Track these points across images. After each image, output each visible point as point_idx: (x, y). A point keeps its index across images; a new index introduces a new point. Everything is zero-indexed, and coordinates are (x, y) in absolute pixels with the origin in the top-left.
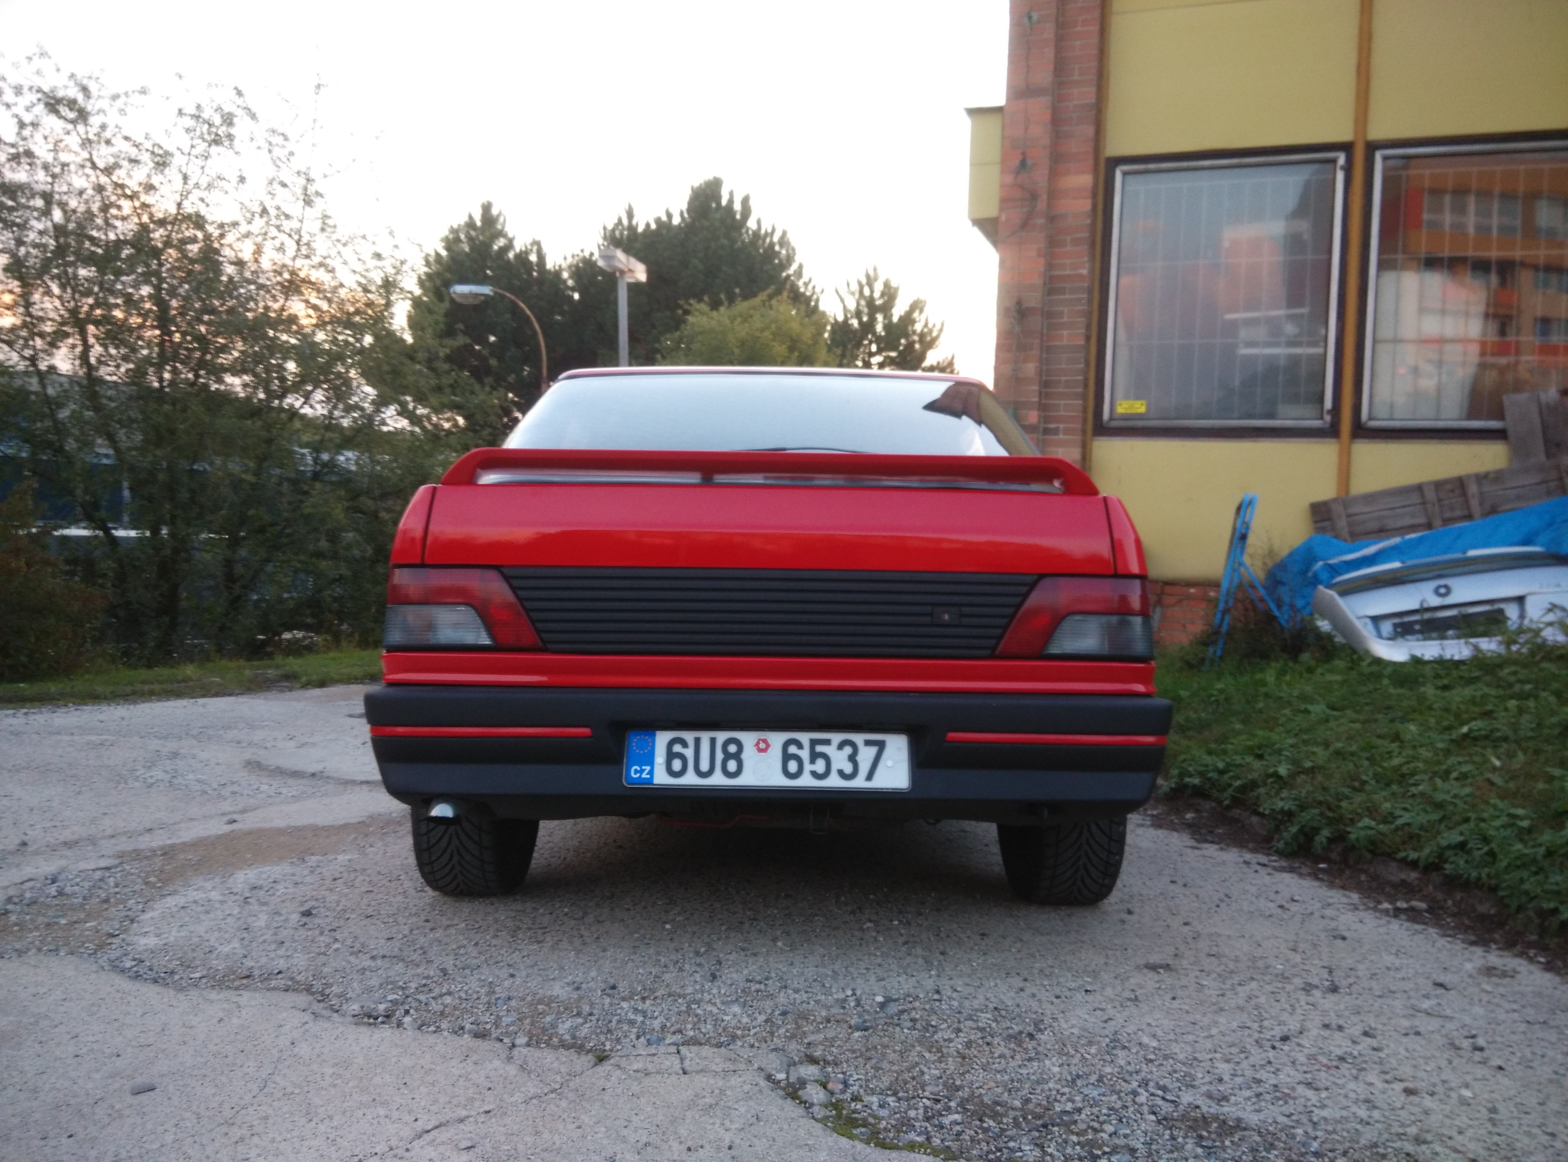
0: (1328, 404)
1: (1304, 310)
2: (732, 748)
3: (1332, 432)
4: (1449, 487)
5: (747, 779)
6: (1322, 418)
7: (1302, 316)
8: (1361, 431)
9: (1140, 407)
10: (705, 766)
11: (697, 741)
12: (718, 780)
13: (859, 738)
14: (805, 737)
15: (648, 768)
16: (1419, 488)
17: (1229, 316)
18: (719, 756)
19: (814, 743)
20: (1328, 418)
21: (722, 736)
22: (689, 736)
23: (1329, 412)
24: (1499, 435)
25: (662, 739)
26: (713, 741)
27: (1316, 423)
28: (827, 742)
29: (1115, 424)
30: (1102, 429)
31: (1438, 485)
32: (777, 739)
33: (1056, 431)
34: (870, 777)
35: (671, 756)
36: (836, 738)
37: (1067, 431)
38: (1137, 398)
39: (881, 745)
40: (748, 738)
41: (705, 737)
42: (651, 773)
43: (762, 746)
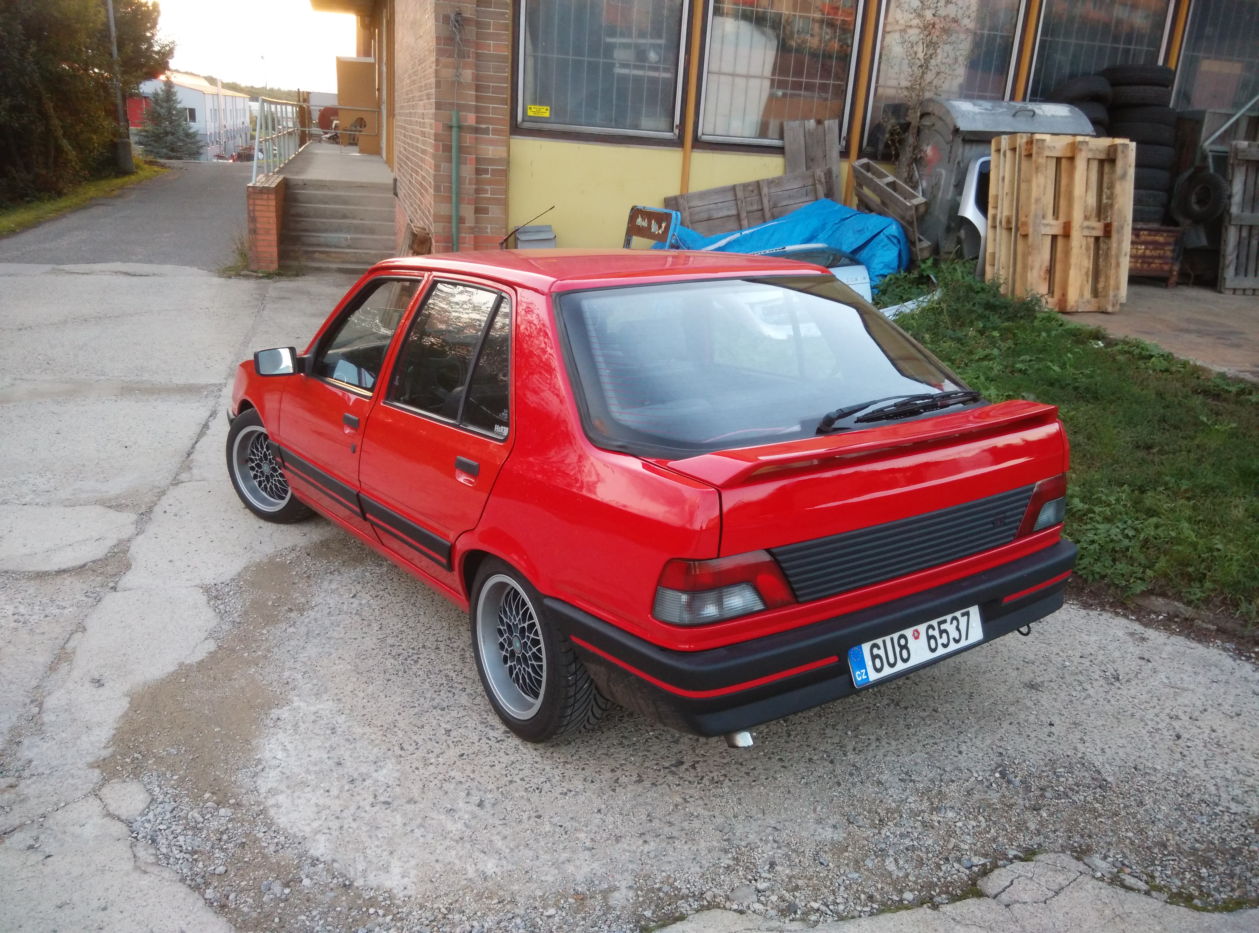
0: (677, 121)
1: (662, 42)
2: (903, 642)
3: (679, 143)
4: (751, 188)
5: (913, 662)
6: (672, 131)
7: (659, 46)
8: (699, 144)
9: (544, 112)
10: (892, 660)
11: (884, 642)
12: (901, 666)
13: (958, 614)
14: (934, 623)
15: (864, 671)
16: (734, 188)
17: (609, 40)
18: (898, 649)
19: (940, 623)
20: (677, 131)
21: (896, 636)
22: (879, 641)
23: (677, 126)
24: (779, 150)
25: (866, 647)
26: (892, 639)
27: (668, 135)
28: (945, 621)
29: (527, 125)
30: (516, 129)
31: (745, 186)
32: (922, 628)
33: (486, 131)
34: (967, 639)
35: (874, 657)
36: (949, 617)
37: (495, 132)
38: (541, 104)
39: (967, 614)
40: (909, 632)
41: (888, 639)
42: (866, 674)
43: (916, 634)
